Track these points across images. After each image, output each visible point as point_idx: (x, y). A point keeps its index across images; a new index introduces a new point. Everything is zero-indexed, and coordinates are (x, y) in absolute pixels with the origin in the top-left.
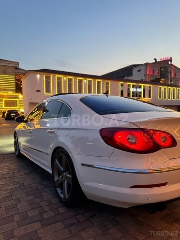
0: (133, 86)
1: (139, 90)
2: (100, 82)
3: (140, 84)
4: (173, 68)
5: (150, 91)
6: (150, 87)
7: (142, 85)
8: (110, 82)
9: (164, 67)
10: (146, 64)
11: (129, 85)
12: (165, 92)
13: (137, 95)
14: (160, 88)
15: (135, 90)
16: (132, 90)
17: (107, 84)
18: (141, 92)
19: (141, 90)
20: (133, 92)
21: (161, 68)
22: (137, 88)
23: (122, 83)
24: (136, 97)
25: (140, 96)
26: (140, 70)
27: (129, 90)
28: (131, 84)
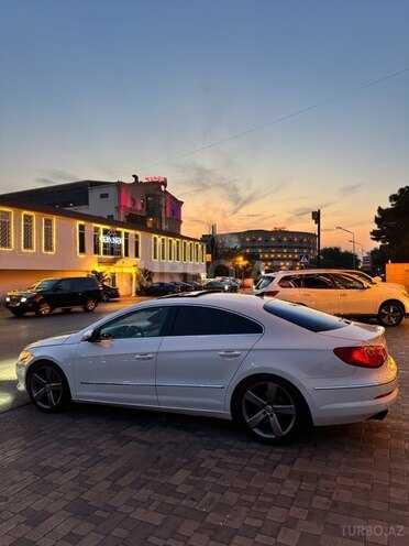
0: (106, 232)
1: (116, 241)
2: (31, 217)
3: (118, 229)
4: (168, 198)
5: (137, 243)
6: (137, 236)
7: (123, 231)
8: (55, 219)
9: (153, 196)
10: (119, 185)
11: (97, 230)
12: (163, 246)
13: (112, 250)
14: (155, 239)
15: (108, 240)
16: (103, 239)
17: (48, 222)
18: (120, 245)
19: (121, 241)
20: (105, 245)
21: (147, 196)
22: (112, 236)
23: (82, 223)
24: (112, 254)
25: (119, 254)
26: (105, 196)
27: (96, 239)
28: (102, 227)
